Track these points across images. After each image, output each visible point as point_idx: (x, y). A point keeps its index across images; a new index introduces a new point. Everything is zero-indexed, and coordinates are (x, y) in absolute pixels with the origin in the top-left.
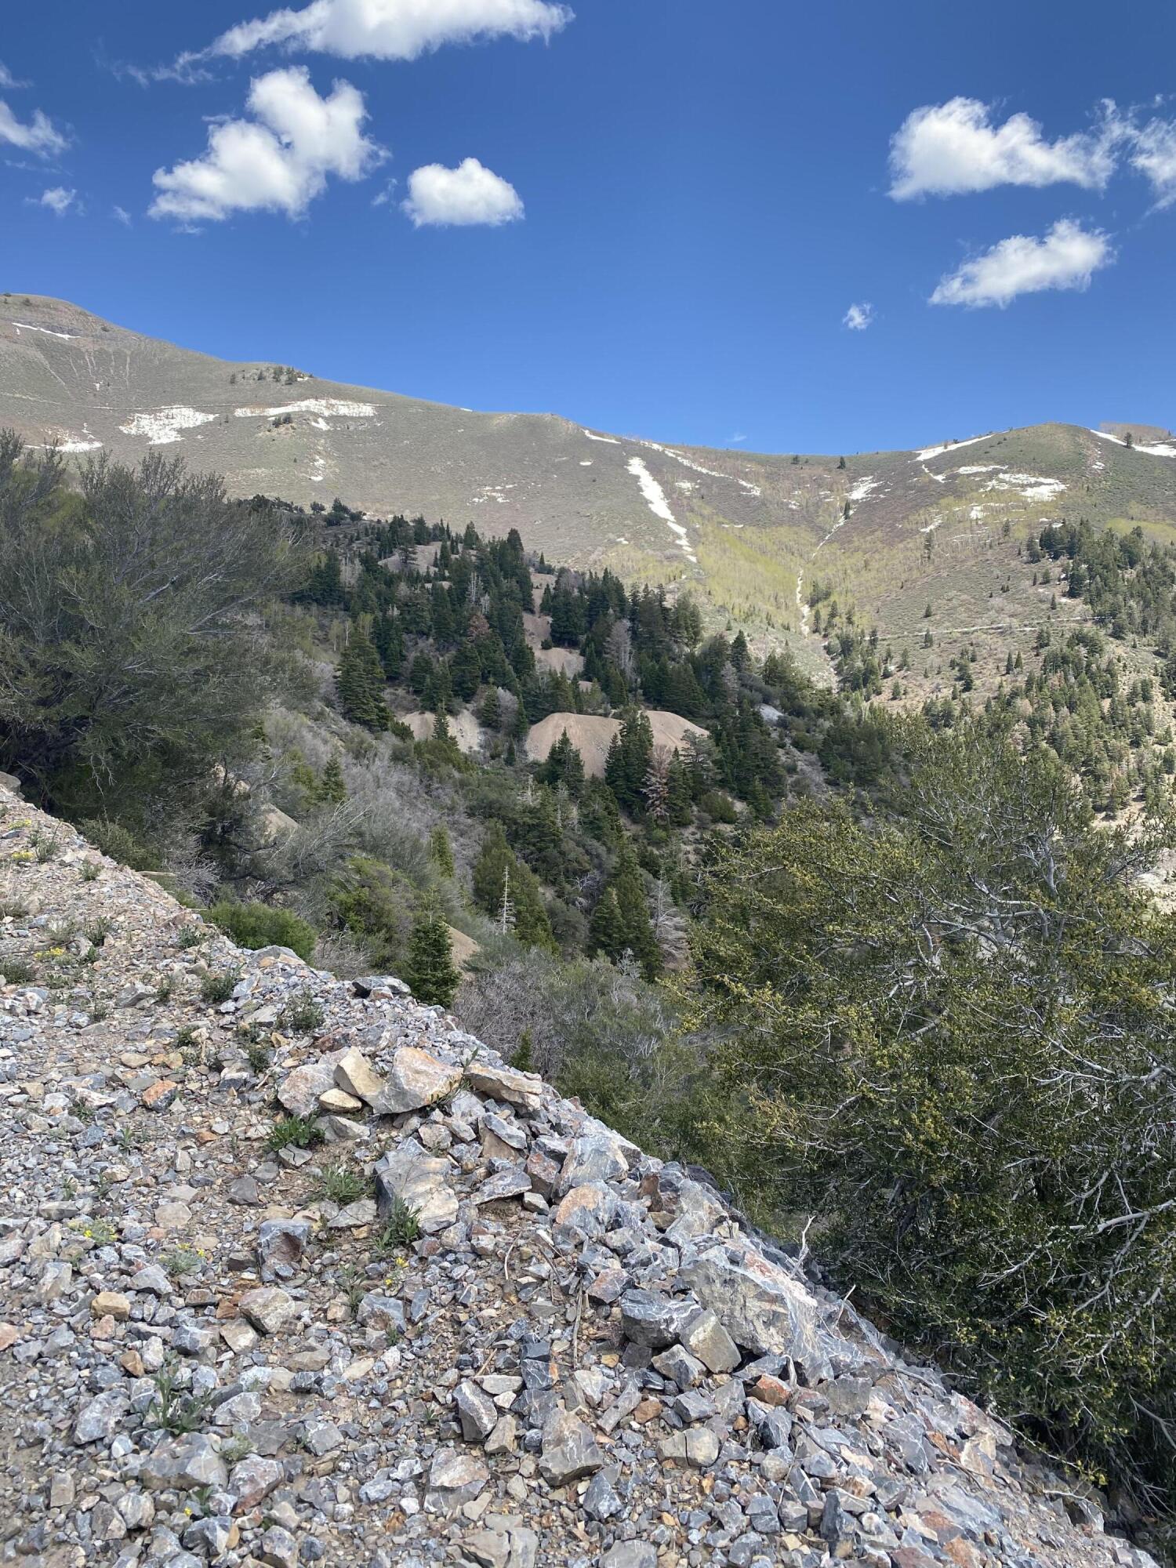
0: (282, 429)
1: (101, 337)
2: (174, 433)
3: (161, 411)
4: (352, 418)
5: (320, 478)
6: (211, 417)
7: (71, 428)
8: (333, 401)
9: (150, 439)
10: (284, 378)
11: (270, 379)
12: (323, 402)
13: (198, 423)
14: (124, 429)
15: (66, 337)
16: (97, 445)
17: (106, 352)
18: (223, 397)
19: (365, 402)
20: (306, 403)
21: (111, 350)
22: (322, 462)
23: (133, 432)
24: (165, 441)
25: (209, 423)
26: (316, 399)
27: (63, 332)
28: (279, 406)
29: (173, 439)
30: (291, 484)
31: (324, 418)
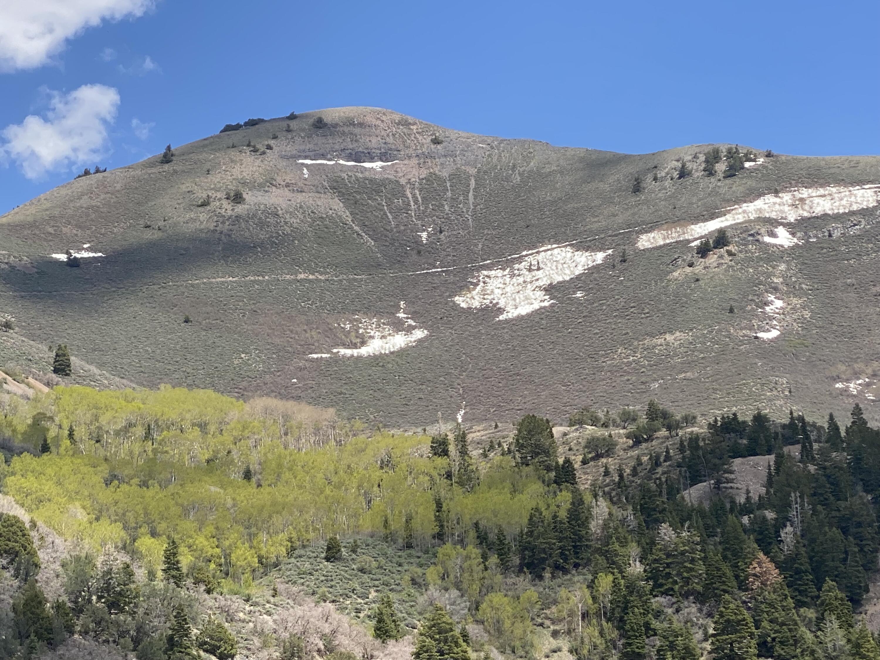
0: (712, 259)
1: (431, 156)
2: (540, 294)
3: (520, 260)
4: (837, 217)
5: (774, 334)
6: (600, 257)
7: (379, 313)
8: (805, 193)
9: (501, 311)
10: (721, 167)
11: (698, 174)
12: (786, 197)
13: (579, 271)
14: (462, 301)
15: (377, 165)
16: (419, 334)
17: (438, 178)
18: (620, 219)
19: (860, 182)
20: (759, 203)
21: (445, 174)
22: (779, 303)
23: (476, 304)
24: (524, 310)
25: (597, 268)
26: (776, 192)
27: (372, 159)
28: (713, 216)
29: (536, 306)
30: (723, 352)
31: (788, 225)
